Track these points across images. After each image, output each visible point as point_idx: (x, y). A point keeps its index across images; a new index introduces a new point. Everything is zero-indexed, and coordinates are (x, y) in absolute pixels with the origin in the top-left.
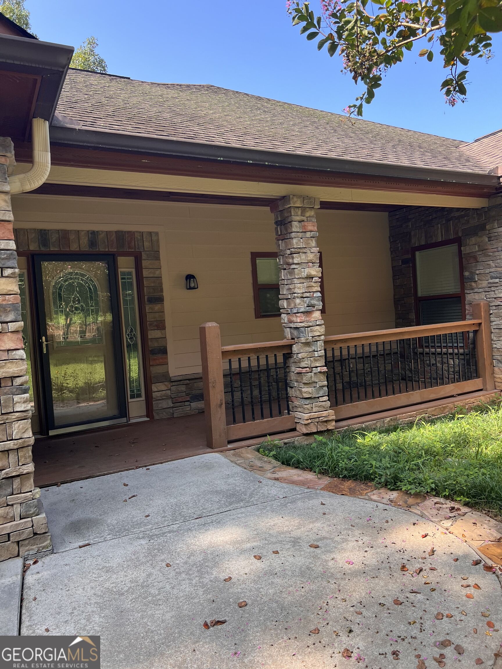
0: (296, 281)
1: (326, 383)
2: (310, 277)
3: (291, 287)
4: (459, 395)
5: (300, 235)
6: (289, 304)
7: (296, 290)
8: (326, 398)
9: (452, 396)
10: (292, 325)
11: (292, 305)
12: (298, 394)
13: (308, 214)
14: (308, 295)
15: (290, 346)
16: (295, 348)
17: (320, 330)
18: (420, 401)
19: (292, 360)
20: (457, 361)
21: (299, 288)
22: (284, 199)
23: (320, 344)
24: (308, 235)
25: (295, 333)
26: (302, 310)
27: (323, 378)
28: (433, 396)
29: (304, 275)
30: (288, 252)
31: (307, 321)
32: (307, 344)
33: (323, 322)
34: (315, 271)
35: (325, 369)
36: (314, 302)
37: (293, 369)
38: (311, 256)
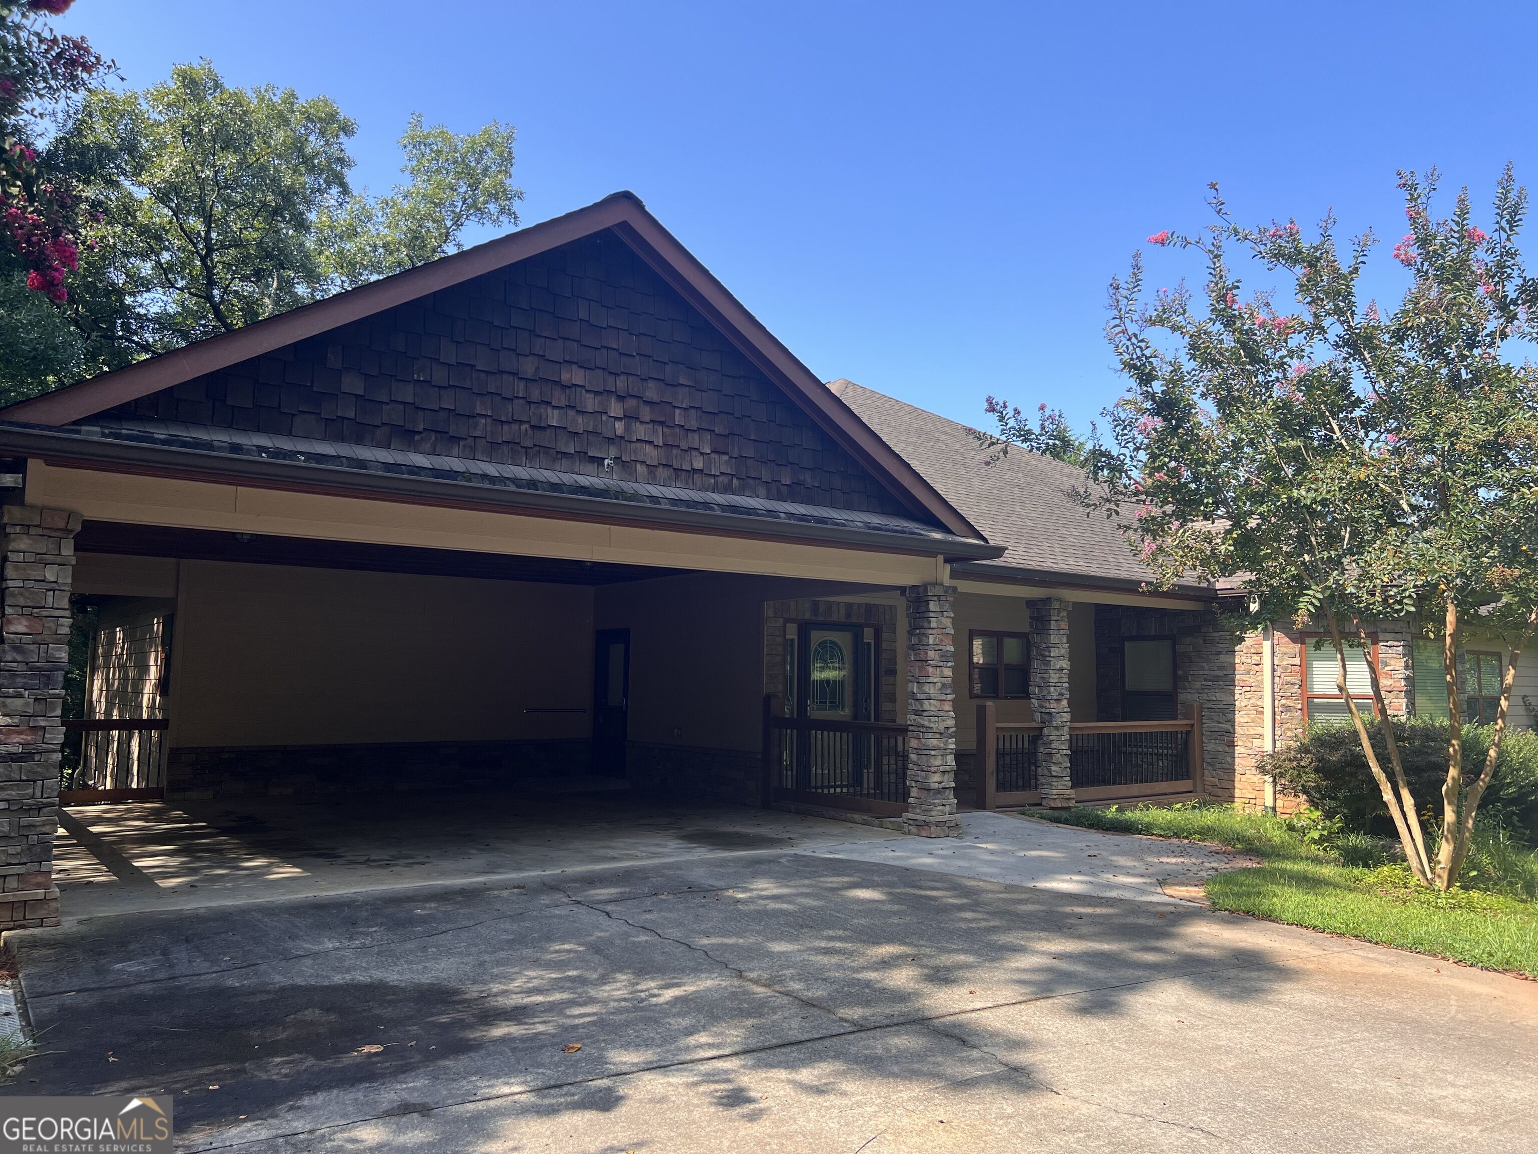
0: (1051, 672)
1: (1069, 765)
2: (1061, 669)
3: (1046, 676)
4: (1172, 794)
5: (1056, 632)
6: (1040, 691)
7: (1051, 680)
8: (1068, 778)
9: (1166, 794)
10: (1043, 710)
11: (1045, 692)
12: (1046, 772)
13: (1062, 615)
14: (1059, 684)
15: (1041, 729)
16: (1045, 731)
17: (1067, 717)
18: (1137, 794)
19: (1040, 742)
20: (1166, 762)
21: (1054, 678)
22: (1048, 600)
23: (1066, 728)
24: (1062, 632)
25: (1047, 717)
26: (1055, 697)
27: (1067, 759)
28: (1149, 792)
29: (1058, 667)
30: (1044, 645)
31: (1058, 708)
32: (1057, 728)
33: (1069, 710)
34: (1065, 664)
35: (1069, 752)
36: (1064, 691)
37: (1042, 750)
38: (1063, 651)
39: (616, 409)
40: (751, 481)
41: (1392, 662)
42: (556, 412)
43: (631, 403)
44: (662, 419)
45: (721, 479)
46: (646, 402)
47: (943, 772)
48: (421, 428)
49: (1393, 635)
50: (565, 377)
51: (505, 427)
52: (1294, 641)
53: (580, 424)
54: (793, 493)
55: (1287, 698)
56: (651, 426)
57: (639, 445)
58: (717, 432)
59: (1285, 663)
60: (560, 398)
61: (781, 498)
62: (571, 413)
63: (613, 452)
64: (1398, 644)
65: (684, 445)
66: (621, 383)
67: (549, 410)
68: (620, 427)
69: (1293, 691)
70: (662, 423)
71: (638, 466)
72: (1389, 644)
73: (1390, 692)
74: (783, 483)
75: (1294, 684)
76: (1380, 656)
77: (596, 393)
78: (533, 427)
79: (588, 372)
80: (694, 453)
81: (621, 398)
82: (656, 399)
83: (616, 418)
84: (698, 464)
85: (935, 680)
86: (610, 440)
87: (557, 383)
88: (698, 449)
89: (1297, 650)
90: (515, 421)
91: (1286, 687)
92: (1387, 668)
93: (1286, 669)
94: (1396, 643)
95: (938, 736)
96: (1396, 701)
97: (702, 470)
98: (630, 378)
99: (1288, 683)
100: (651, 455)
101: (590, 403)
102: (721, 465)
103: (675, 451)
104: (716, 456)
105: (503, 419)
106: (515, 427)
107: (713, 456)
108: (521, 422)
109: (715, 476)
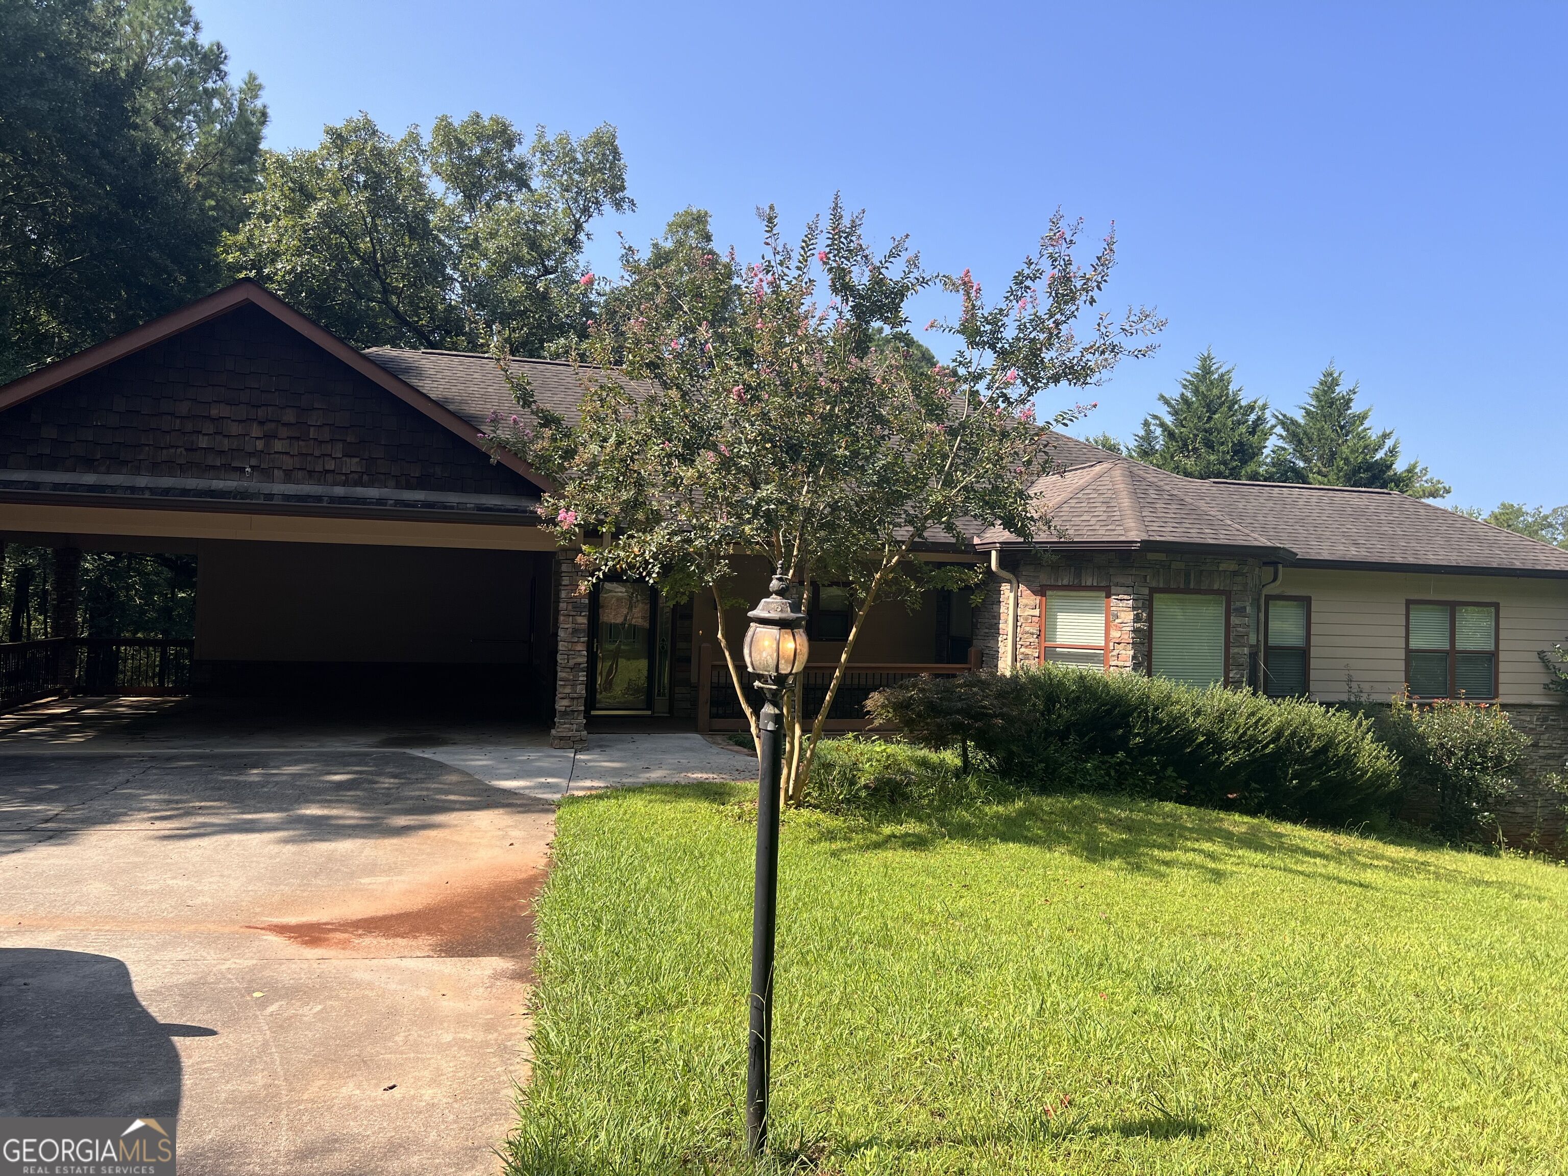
39: (256, 431)
40: (382, 477)
41: (1122, 615)
42: (206, 438)
43: (270, 426)
44: (298, 435)
45: (351, 476)
46: (284, 424)
47: (573, 699)
48: (98, 457)
49: (1125, 589)
50: (214, 412)
51: (164, 451)
52: (1035, 593)
53: (226, 444)
54: (422, 484)
55: (1026, 647)
56: (288, 441)
57: (277, 456)
58: (348, 441)
59: (1026, 614)
60: (209, 428)
61: (409, 487)
62: (218, 438)
63: (254, 462)
64: (1129, 597)
65: (317, 453)
66: (261, 413)
67: (201, 437)
68: (260, 445)
69: (1031, 640)
70: (298, 439)
71: (276, 471)
72: (1120, 597)
73: (1119, 643)
74: (412, 475)
75: (1032, 634)
76: (1112, 609)
77: (240, 421)
78: (186, 450)
79: (233, 407)
80: (326, 458)
81: (262, 423)
82: (293, 420)
83: (257, 438)
84: (330, 465)
85: (566, 626)
86: (251, 455)
87: (209, 418)
88: (330, 455)
89: (1038, 602)
90: (173, 447)
91: (1026, 636)
92: (1117, 621)
93: (1027, 619)
94: (1126, 597)
95: (569, 670)
96: (1124, 652)
97: (333, 471)
98: (270, 408)
99: (1027, 633)
100: (288, 462)
101: (235, 429)
102: (353, 465)
103: (309, 458)
104: (348, 460)
105: (162, 445)
106: (173, 450)
107: (344, 459)
108: (177, 447)
109: (346, 474)
